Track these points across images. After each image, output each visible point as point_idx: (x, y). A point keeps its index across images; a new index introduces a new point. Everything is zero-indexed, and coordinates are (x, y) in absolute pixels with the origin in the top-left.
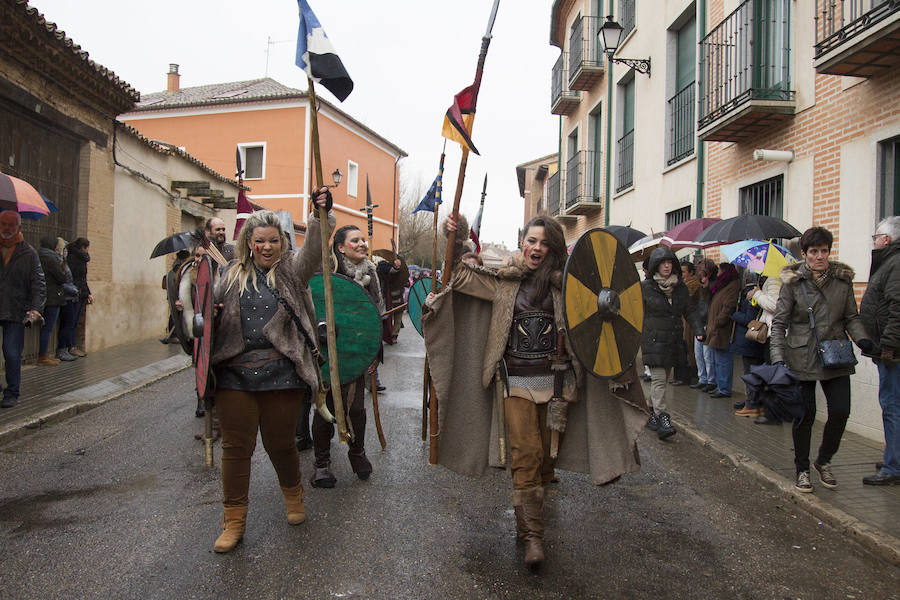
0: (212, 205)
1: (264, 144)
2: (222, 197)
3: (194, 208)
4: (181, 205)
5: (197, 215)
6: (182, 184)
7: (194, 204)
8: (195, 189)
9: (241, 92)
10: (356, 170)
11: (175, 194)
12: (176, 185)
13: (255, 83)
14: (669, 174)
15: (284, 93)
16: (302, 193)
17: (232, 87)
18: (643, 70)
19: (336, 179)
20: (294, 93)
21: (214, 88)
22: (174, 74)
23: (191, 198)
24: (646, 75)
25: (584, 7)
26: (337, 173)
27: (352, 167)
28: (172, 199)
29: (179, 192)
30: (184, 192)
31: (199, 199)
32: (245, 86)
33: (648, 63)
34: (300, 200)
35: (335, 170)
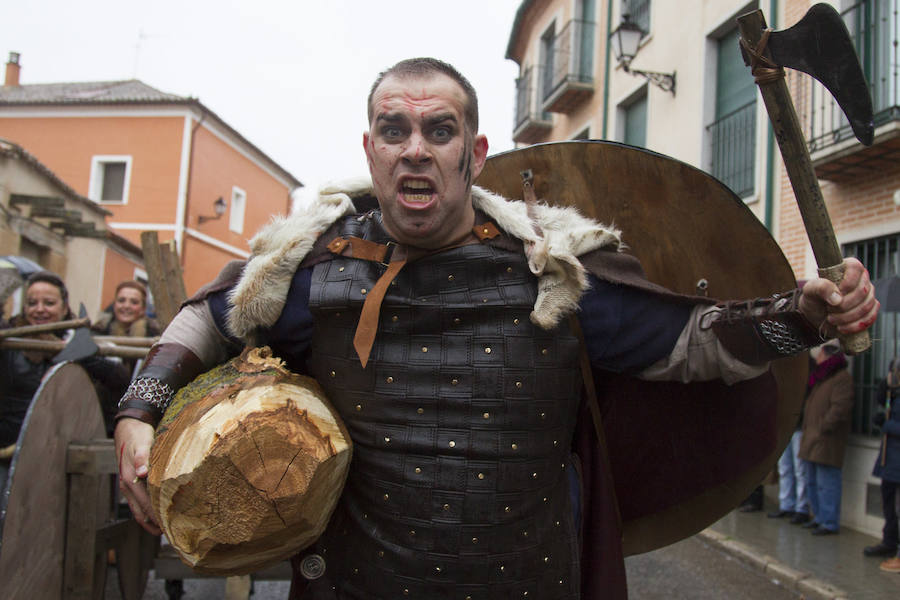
0: (61, 231)
1: (128, 159)
2: (79, 221)
3: (38, 234)
4: (21, 227)
5: (41, 242)
6: (26, 199)
7: (39, 229)
8: (41, 207)
9: (100, 92)
10: (243, 201)
11: (13, 212)
12: (16, 200)
13: (118, 84)
15: (158, 97)
16: (173, 222)
17: (90, 87)
18: (666, 87)
19: (220, 209)
20: (172, 98)
21: (65, 87)
22: (14, 66)
23: (37, 219)
24: (669, 94)
25: (562, 13)
26: (220, 202)
27: (238, 196)
28: (9, 218)
29: (19, 210)
30: (26, 210)
31: (46, 222)
32: (106, 86)
33: (672, 79)
34: (172, 233)
35: (217, 198)
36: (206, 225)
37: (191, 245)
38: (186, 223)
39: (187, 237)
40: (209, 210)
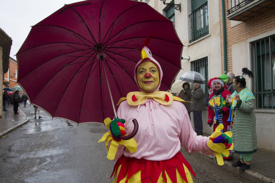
14: (191, 46)
16: (7, 78)
18: (178, 9)
19: (15, 75)
24: (179, 11)
27: (16, 71)
33: (179, 6)
34: (7, 80)
35: (14, 73)
36: (12, 78)
37: (10, 81)
38: (9, 78)
39: (10, 80)
40: (13, 75)
